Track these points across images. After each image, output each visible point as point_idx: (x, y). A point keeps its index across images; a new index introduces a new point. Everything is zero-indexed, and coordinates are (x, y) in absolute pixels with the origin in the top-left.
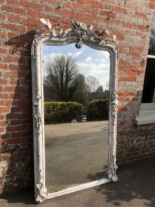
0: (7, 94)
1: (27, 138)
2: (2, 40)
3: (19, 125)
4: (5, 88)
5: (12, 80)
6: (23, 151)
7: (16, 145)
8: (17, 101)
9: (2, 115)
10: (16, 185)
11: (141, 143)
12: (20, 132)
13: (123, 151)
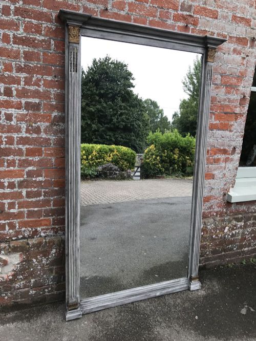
0: (20, 149)
1: (51, 219)
2: (14, 63)
3: (38, 198)
4: (18, 139)
5: (30, 126)
6: (45, 239)
7: (34, 230)
8: (37, 160)
9: (13, 182)
10: (34, 292)
11: (237, 232)
12: (40, 209)
13: (206, 244)
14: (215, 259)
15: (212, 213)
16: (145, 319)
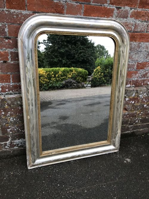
13: (136, 113)
14: (143, 127)
15: (145, 82)
16: (62, 189)
